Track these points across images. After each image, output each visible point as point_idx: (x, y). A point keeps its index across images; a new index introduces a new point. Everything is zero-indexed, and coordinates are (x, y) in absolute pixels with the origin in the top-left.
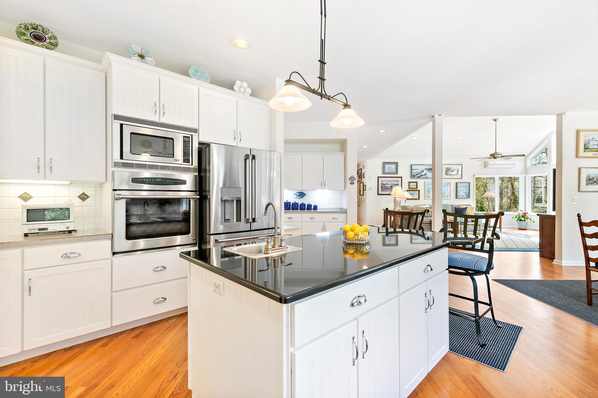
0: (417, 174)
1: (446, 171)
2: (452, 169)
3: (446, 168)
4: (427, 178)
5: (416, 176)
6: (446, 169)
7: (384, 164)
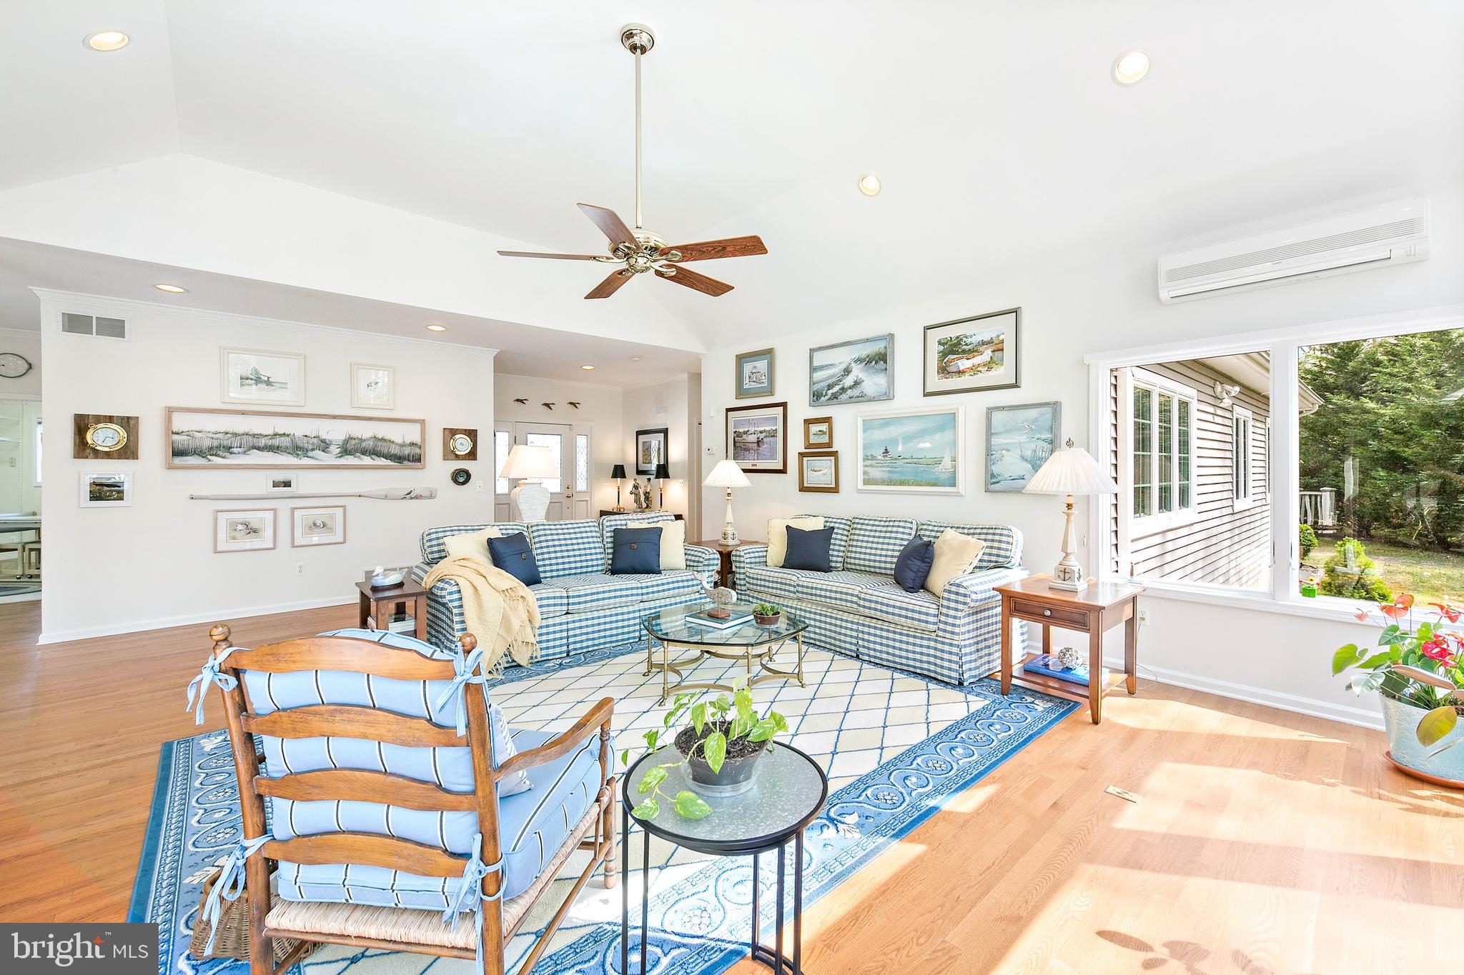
0: (830, 387)
1: (944, 354)
2: (968, 341)
3: (940, 343)
4: (862, 398)
5: (826, 395)
6: (942, 348)
7: (741, 359)
